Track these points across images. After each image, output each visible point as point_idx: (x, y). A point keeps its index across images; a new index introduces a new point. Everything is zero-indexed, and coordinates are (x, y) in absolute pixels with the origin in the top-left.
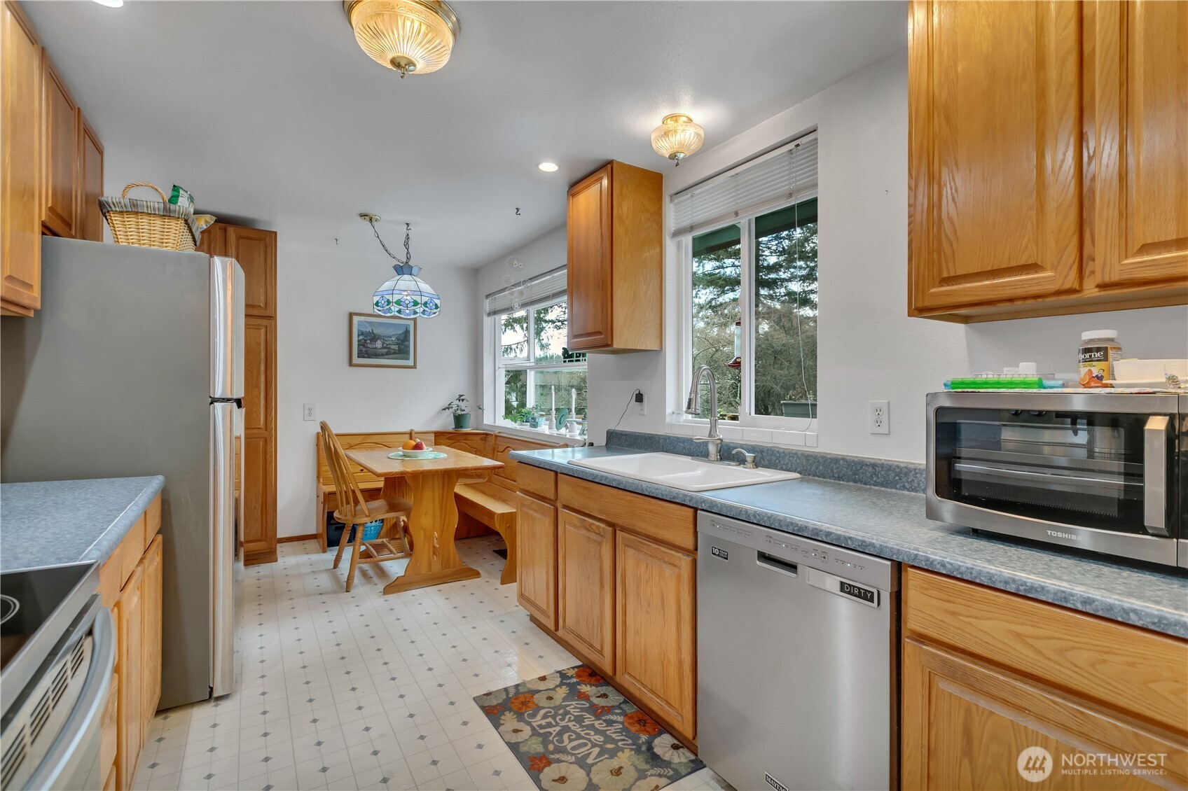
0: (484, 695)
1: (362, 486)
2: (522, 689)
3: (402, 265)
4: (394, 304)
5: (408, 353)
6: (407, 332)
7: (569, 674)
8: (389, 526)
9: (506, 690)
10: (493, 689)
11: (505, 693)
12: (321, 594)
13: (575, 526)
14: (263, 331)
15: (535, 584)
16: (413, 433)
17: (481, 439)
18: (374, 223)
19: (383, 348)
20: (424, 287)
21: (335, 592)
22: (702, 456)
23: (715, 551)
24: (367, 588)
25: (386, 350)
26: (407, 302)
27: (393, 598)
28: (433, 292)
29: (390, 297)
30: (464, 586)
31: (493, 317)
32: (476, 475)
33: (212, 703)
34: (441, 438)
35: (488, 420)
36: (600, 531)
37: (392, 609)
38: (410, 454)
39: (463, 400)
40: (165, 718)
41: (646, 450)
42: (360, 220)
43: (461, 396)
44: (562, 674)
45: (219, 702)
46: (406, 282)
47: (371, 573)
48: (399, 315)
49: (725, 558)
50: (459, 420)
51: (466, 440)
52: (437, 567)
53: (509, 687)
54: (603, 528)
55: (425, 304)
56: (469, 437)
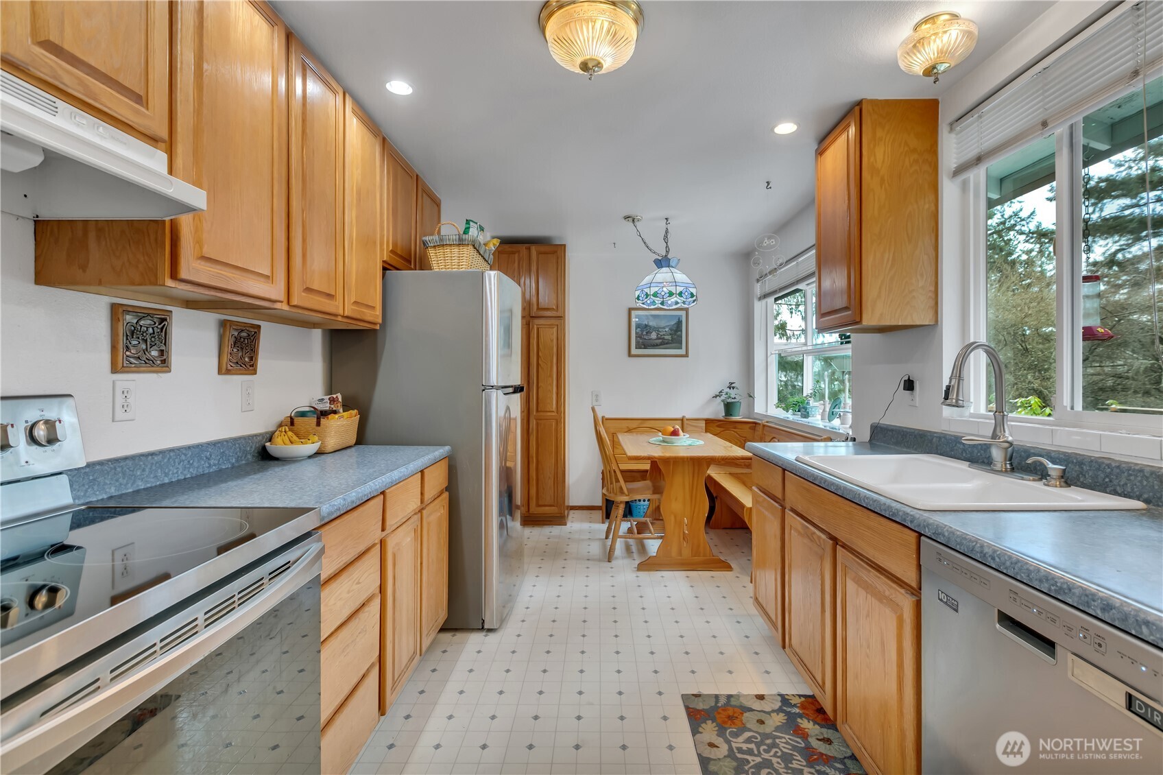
0: (693, 695)
1: (624, 467)
2: (733, 702)
3: (660, 258)
4: (652, 297)
5: (681, 343)
6: (679, 323)
7: (793, 702)
8: (654, 507)
9: (717, 697)
10: (705, 692)
11: (714, 700)
12: (588, 560)
13: (799, 533)
14: (555, 329)
15: (766, 590)
16: (685, 419)
17: (750, 428)
18: (637, 223)
19: (658, 338)
20: (680, 277)
21: (600, 560)
22: (983, 462)
23: (942, 596)
24: (626, 561)
25: (660, 341)
26: (663, 293)
27: (644, 575)
28: (689, 281)
29: (647, 290)
30: (713, 577)
31: (764, 302)
32: (745, 465)
33: (484, 633)
34: (712, 426)
35: (759, 408)
36: (820, 543)
37: (639, 586)
38: (668, 440)
39: (733, 388)
40: (453, 636)
41: (916, 449)
42: (625, 222)
43: (732, 383)
44: (784, 699)
45: (489, 634)
46: (663, 275)
47: (634, 548)
48: (662, 307)
49: (954, 609)
50: (729, 407)
51: (735, 428)
52: (687, 552)
53: (721, 695)
54: (824, 540)
55: (680, 294)
56: (739, 426)
